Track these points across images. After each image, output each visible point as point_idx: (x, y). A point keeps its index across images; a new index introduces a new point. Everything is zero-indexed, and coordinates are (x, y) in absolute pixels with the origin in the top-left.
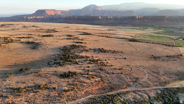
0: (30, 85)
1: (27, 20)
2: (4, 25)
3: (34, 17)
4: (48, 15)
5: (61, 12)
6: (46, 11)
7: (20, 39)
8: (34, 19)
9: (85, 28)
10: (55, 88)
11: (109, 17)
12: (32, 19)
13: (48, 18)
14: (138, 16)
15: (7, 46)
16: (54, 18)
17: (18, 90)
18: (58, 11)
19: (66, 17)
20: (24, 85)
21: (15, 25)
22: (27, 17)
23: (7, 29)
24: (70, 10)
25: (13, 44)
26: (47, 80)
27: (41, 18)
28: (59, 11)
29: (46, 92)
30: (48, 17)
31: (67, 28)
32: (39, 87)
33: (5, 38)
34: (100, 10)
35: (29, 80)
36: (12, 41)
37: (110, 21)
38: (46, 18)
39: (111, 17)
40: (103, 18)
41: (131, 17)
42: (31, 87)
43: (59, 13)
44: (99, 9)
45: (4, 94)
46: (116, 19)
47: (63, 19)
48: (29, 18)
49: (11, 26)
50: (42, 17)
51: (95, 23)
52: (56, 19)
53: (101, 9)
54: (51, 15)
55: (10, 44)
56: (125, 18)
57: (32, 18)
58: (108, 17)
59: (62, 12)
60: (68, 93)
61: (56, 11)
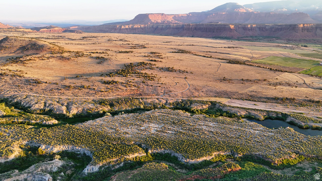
0: (78, 85)
1: (120, 31)
2: (86, 38)
3: (130, 26)
4: (152, 23)
5: (173, 18)
6: (150, 16)
7: (91, 54)
8: (130, 28)
9: (192, 44)
10: (94, 89)
11: (249, 26)
12: (127, 29)
13: (150, 28)
14: (304, 25)
15: (75, 60)
16: (160, 27)
17: (69, 87)
18: (169, 15)
19: (177, 26)
20: (74, 85)
21: (99, 38)
22: (121, 27)
23: (87, 43)
24: (190, 13)
25: (83, 58)
26: (91, 84)
27: (141, 28)
28: (171, 15)
29: (87, 90)
30: (151, 26)
31: (166, 43)
32: (83, 87)
33: (77, 53)
34: (241, 14)
35: (79, 82)
36: (83, 55)
37: (250, 33)
38: (147, 28)
39: (254, 26)
40: (239, 28)
41: (290, 26)
42: (78, 86)
43: (170, 19)
44: (242, 10)
45: (59, 88)
46: (262, 29)
47: (173, 28)
48: (123, 27)
49: (93, 38)
50: (142, 26)
51: (221, 36)
52: (162, 29)
53: (245, 11)
54: (157, 23)
55: (80, 58)
56: (280, 27)
57: (127, 27)
58: (247, 25)
59: (175, 17)
60: (103, 93)
61: (165, 15)
